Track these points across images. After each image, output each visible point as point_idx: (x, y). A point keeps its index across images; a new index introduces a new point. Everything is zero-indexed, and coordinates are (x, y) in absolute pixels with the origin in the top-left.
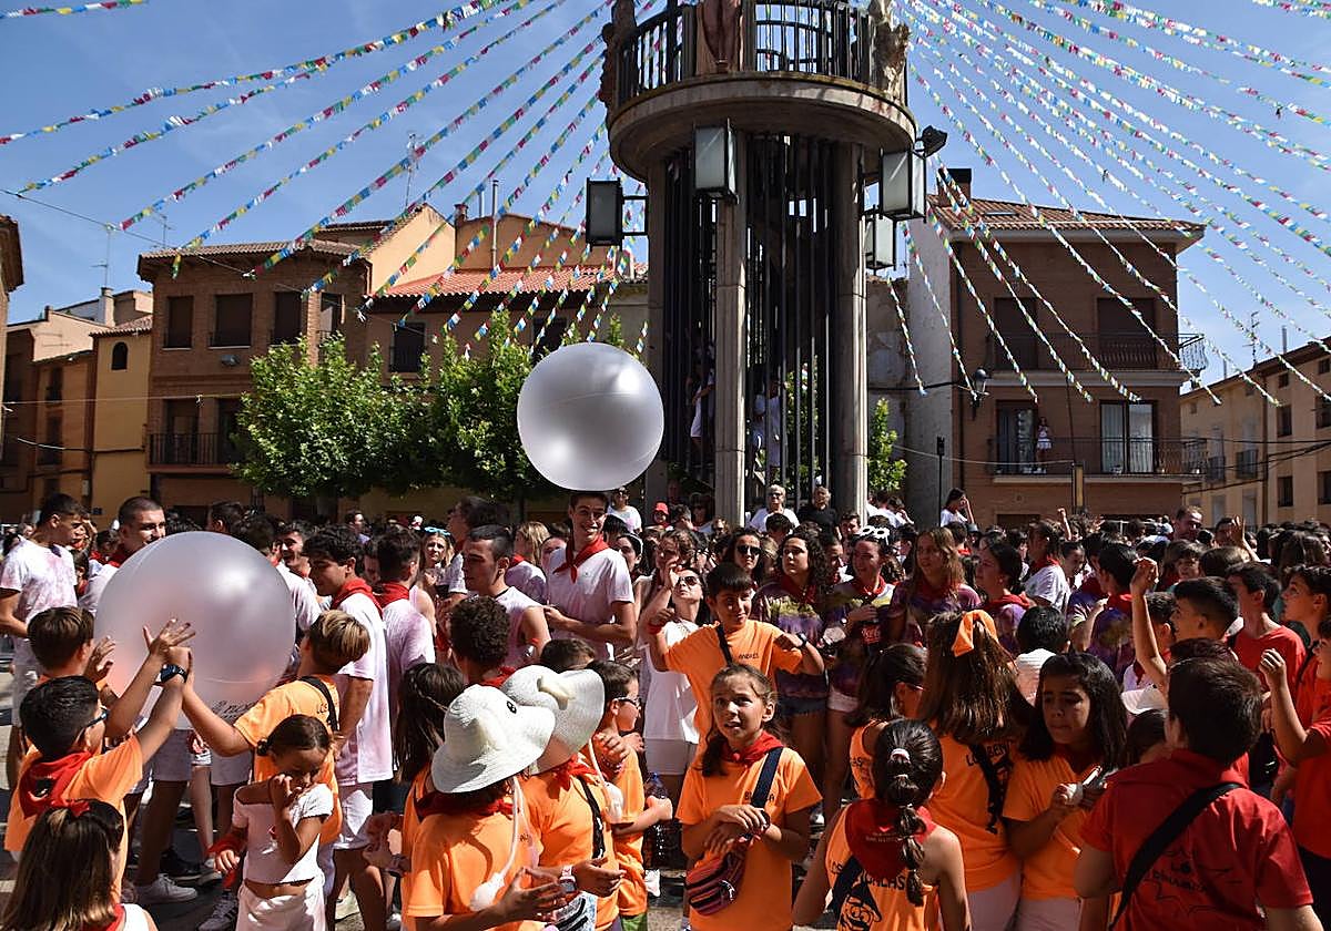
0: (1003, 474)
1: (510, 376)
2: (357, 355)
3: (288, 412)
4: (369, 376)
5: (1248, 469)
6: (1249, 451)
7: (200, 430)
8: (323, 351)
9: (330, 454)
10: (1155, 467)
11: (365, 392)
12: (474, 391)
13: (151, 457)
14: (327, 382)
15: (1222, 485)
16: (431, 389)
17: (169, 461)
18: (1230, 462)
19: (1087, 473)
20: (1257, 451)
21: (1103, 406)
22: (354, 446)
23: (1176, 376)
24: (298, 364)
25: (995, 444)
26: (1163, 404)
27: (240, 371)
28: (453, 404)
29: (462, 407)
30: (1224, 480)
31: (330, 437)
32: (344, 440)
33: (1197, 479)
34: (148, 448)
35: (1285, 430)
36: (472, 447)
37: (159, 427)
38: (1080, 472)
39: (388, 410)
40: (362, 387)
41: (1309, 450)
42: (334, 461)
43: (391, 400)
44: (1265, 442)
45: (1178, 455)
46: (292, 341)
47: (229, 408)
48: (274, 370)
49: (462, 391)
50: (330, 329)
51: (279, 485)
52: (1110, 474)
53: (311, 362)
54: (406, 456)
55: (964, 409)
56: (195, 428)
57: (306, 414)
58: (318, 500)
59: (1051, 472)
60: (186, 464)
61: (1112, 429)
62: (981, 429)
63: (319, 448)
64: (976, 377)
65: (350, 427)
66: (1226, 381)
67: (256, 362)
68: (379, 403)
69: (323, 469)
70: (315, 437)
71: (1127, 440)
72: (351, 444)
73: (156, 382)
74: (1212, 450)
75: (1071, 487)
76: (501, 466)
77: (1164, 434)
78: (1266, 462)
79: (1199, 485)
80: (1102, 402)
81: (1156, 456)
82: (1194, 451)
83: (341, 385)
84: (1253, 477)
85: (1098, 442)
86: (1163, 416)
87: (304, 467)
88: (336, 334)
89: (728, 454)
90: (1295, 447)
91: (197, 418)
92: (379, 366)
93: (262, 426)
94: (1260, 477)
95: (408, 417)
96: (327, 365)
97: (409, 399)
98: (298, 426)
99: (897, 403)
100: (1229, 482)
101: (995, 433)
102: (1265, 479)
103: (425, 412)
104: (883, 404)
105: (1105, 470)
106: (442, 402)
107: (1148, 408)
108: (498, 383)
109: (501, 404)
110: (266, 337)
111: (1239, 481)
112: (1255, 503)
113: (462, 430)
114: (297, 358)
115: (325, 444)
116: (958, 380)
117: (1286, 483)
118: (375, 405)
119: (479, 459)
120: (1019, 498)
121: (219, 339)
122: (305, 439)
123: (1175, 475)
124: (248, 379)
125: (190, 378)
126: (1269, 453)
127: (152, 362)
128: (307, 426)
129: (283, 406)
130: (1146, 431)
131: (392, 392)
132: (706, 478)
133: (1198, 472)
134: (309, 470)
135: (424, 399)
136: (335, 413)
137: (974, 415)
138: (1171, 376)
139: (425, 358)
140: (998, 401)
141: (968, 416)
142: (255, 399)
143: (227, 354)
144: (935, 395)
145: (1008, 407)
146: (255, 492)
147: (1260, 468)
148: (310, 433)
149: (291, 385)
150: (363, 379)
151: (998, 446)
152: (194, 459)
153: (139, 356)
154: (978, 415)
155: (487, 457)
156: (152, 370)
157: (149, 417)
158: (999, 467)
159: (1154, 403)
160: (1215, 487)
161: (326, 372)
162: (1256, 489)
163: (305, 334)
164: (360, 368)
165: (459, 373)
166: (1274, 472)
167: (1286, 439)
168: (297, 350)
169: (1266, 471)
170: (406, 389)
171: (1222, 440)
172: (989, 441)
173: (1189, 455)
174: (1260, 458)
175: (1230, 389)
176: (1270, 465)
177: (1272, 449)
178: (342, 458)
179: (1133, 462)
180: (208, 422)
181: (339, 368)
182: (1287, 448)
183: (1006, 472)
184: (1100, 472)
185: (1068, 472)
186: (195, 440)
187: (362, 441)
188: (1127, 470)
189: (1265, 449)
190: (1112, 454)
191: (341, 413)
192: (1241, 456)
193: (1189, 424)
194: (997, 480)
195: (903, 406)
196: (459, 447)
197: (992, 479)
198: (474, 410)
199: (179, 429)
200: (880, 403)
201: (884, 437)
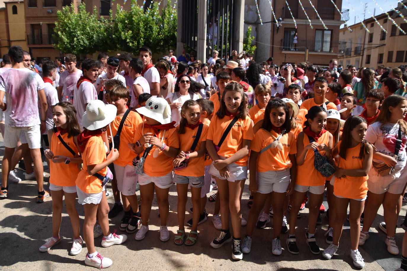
0: (285, 50)
1: (137, 17)
2: (89, 10)
3: (69, 28)
4: (94, 17)
5: (358, 52)
6: (359, 47)
7: (43, 34)
8: (79, 9)
9: (83, 41)
10: (330, 50)
11: (93, 21)
12: (126, 21)
13: (28, 42)
14: (81, 18)
15: (350, 56)
16: (113, 21)
17: (34, 43)
18: (353, 50)
19: (310, 51)
20: (361, 47)
21: (317, 31)
22: (90, 38)
23: (339, 22)
24: (71, 12)
25: (283, 41)
26: (334, 31)
27: (54, 15)
28: (120, 26)
29: (123, 26)
30: (350, 55)
31: (83, 35)
32: (87, 37)
33: (342, 54)
34: (27, 40)
35: (371, 40)
36: (126, 38)
37: (30, 32)
38: (307, 51)
39: (100, 27)
40: (92, 20)
41: (376, 47)
42: (84, 43)
43: (101, 24)
44: (364, 44)
45: (337, 47)
46: (69, 5)
47: (51, 27)
48: (64, 15)
49: (123, 22)
50: (81, 2)
51: (68, 50)
52: (317, 51)
53: (75, 11)
54: (106, 42)
55: (275, 30)
56: (41, 33)
57: (74, 29)
58: (80, 55)
59: (299, 50)
60: (39, 44)
61: (318, 37)
62: (279, 36)
63: (79, 39)
64: (279, 20)
65: (89, 33)
66: (355, 25)
67: (59, 12)
68: (97, 25)
69: (81, 45)
70: (78, 36)
71: (323, 42)
72: (89, 38)
73: (27, 18)
74: (348, 46)
75: (305, 55)
76: (135, 45)
77: (334, 39)
78: (364, 50)
79: (343, 56)
80: (316, 29)
81: (331, 47)
82: (343, 46)
83: (85, 19)
84: (359, 54)
85: (314, 41)
86: (334, 34)
87: (76, 45)
88: (83, 3)
89: (201, 41)
90: (373, 46)
91: (41, 30)
92: (97, 13)
93: (62, 32)
94: (361, 54)
95: (106, 30)
96: (80, 13)
97: (106, 24)
98: (72, 32)
99: (254, 28)
100: (352, 56)
101: (283, 38)
102: (363, 56)
103: (111, 28)
104: (250, 28)
105: (315, 50)
106: (116, 25)
107: (330, 32)
108: (134, 19)
109: (134, 25)
110: (61, 4)
111: (355, 56)
112: (359, 63)
113: (123, 33)
114: (71, 11)
115: (81, 38)
116: (273, 21)
117: (369, 57)
118: (96, 26)
119: (128, 42)
120: (289, 58)
121: (46, 4)
122: (75, 36)
123: (336, 53)
124: (56, 17)
125: (38, 17)
126: (365, 47)
127: (25, 12)
128: (75, 32)
129: (67, 26)
130: (328, 39)
131: (101, 21)
132: (195, 48)
133: (343, 52)
134: (77, 46)
135: (111, 24)
136: (84, 29)
137: (277, 32)
138: (338, 22)
139: (111, 11)
140: (285, 28)
141: (275, 32)
142: (59, 24)
143: (49, 9)
144: (266, 25)
145: (288, 30)
146: (61, 53)
147: (362, 52)
148: (77, 35)
149: (70, 19)
150: (92, 17)
151: (284, 41)
152: (42, 43)
153: (21, 9)
154: (279, 32)
155: (131, 42)
156: (25, 14)
157: (26, 30)
158: (284, 48)
159: (332, 31)
160: (348, 57)
161: (80, 16)
162: (359, 58)
163: (73, 3)
164: (91, 14)
165: (121, 16)
166: (366, 53)
167: (370, 43)
168: (71, 8)
169: (363, 53)
170: (105, 21)
171: (351, 43)
172: (281, 40)
173: (340, 47)
174: (362, 49)
175: (356, 27)
176: (365, 51)
177: (366, 46)
178: (87, 42)
179: (324, 48)
180: (45, 31)
181: (84, 14)
182: (370, 46)
183: (286, 50)
184: (313, 50)
185: (304, 50)
186: (41, 37)
187: (93, 37)
188: (322, 51)
189: (364, 46)
190: (318, 46)
191: (86, 28)
192: (356, 48)
193: (342, 37)
194: (283, 52)
195: (256, 29)
196: (122, 38)
197: (281, 52)
198: (126, 27)
199: (36, 34)
200: (249, 27)
201: (250, 38)
